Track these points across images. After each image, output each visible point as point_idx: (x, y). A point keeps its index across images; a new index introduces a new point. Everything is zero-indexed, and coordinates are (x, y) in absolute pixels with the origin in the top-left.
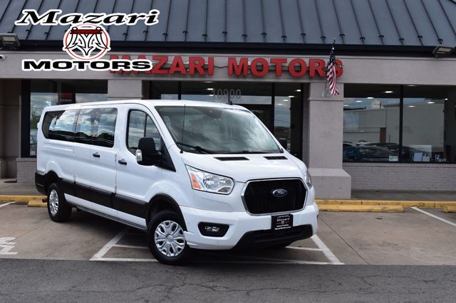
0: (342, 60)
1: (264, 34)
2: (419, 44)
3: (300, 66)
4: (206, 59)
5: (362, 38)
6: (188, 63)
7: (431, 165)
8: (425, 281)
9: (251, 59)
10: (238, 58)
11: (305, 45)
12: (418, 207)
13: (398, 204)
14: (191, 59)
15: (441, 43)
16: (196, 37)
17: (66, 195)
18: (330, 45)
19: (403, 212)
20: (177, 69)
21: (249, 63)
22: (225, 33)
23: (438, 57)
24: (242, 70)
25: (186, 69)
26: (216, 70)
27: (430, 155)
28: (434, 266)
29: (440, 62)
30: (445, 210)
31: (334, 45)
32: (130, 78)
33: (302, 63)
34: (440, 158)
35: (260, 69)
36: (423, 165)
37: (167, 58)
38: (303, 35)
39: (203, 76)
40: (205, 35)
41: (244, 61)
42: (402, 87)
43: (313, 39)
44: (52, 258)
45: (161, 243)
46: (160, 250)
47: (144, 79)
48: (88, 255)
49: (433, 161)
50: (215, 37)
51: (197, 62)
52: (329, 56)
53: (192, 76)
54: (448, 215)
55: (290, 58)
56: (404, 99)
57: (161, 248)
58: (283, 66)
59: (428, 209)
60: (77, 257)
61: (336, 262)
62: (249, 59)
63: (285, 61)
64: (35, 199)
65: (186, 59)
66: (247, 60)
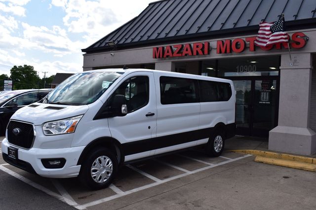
1: (249, 20)
14: (194, 45)
20: (187, 52)
22: (223, 24)
24: (226, 49)
37: (181, 46)
39: (205, 56)
47: (173, 60)
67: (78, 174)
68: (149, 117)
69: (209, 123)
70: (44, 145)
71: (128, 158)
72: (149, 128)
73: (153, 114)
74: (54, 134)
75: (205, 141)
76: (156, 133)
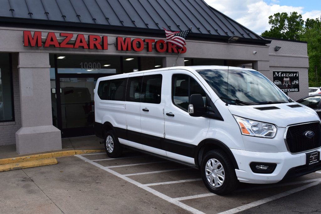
17: (119, 139)
20: (81, 44)
24: (127, 47)
29: (229, 46)
37: (72, 35)
39: (97, 51)
41: (128, 40)
45: (209, 173)
46: (207, 177)
47: (51, 52)
57: (208, 176)
63: (154, 41)
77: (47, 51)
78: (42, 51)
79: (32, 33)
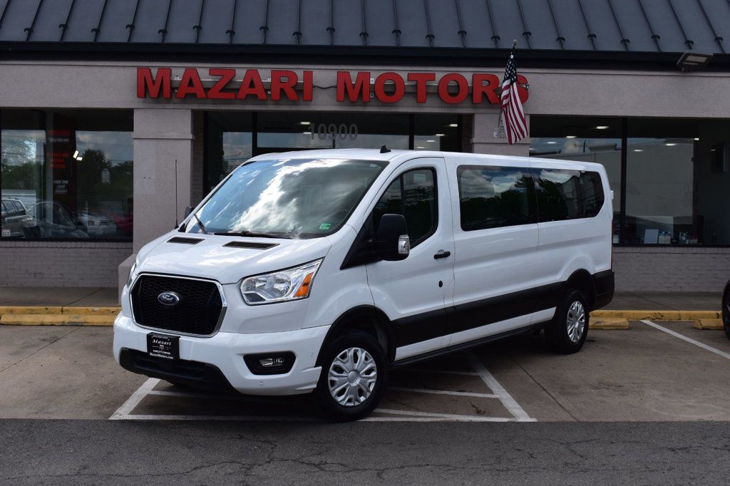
0: (527, 76)
1: (397, 32)
2: (654, 49)
3: (458, 86)
4: (300, 74)
5: (561, 39)
6: (269, 80)
7: (672, 250)
8: (673, 450)
9: (375, 74)
10: (354, 72)
11: (465, 50)
12: (653, 320)
13: (621, 316)
14: (274, 74)
15: (690, 48)
16: (282, 36)
18: (508, 51)
19: (629, 329)
20: (252, 91)
21: (372, 81)
22: (331, 30)
23: (685, 71)
24: (361, 92)
25: (266, 91)
26: (316, 92)
27: (671, 232)
28: (684, 423)
29: (688, 79)
30: (697, 325)
31: (515, 51)
32: (172, 106)
33: (460, 80)
34: (687, 238)
35: (391, 91)
36: (659, 249)
37: (233, 72)
38: (462, 33)
39: (295, 103)
40: (298, 34)
41: (364, 77)
42: (625, 120)
43: (480, 40)
44: (46, 417)
47: (196, 107)
48: (105, 409)
49: (675, 243)
50: (315, 37)
51: (284, 80)
52: (504, 70)
53: (277, 102)
54: (702, 333)
55: (440, 73)
56: (628, 139)
58: (428, 86)
59: (669, 324)
60: (88, 415)
61: (522, 417)
62: (372, 74)
63: (432, 77)
64: (11, 312)
65: (265, 74)
66: (368, 76)
67: (315, 386)
68: (441, 261)
69: (555, 271)
70: (246, 326)
71: (403, 352)
72: (441, 284)
73: (447, 255)
74: (268, 300)
75: (548, 313)
76: (453, 295)
77: (187, 106)
78: (176, 106)
79: (154, 72)
